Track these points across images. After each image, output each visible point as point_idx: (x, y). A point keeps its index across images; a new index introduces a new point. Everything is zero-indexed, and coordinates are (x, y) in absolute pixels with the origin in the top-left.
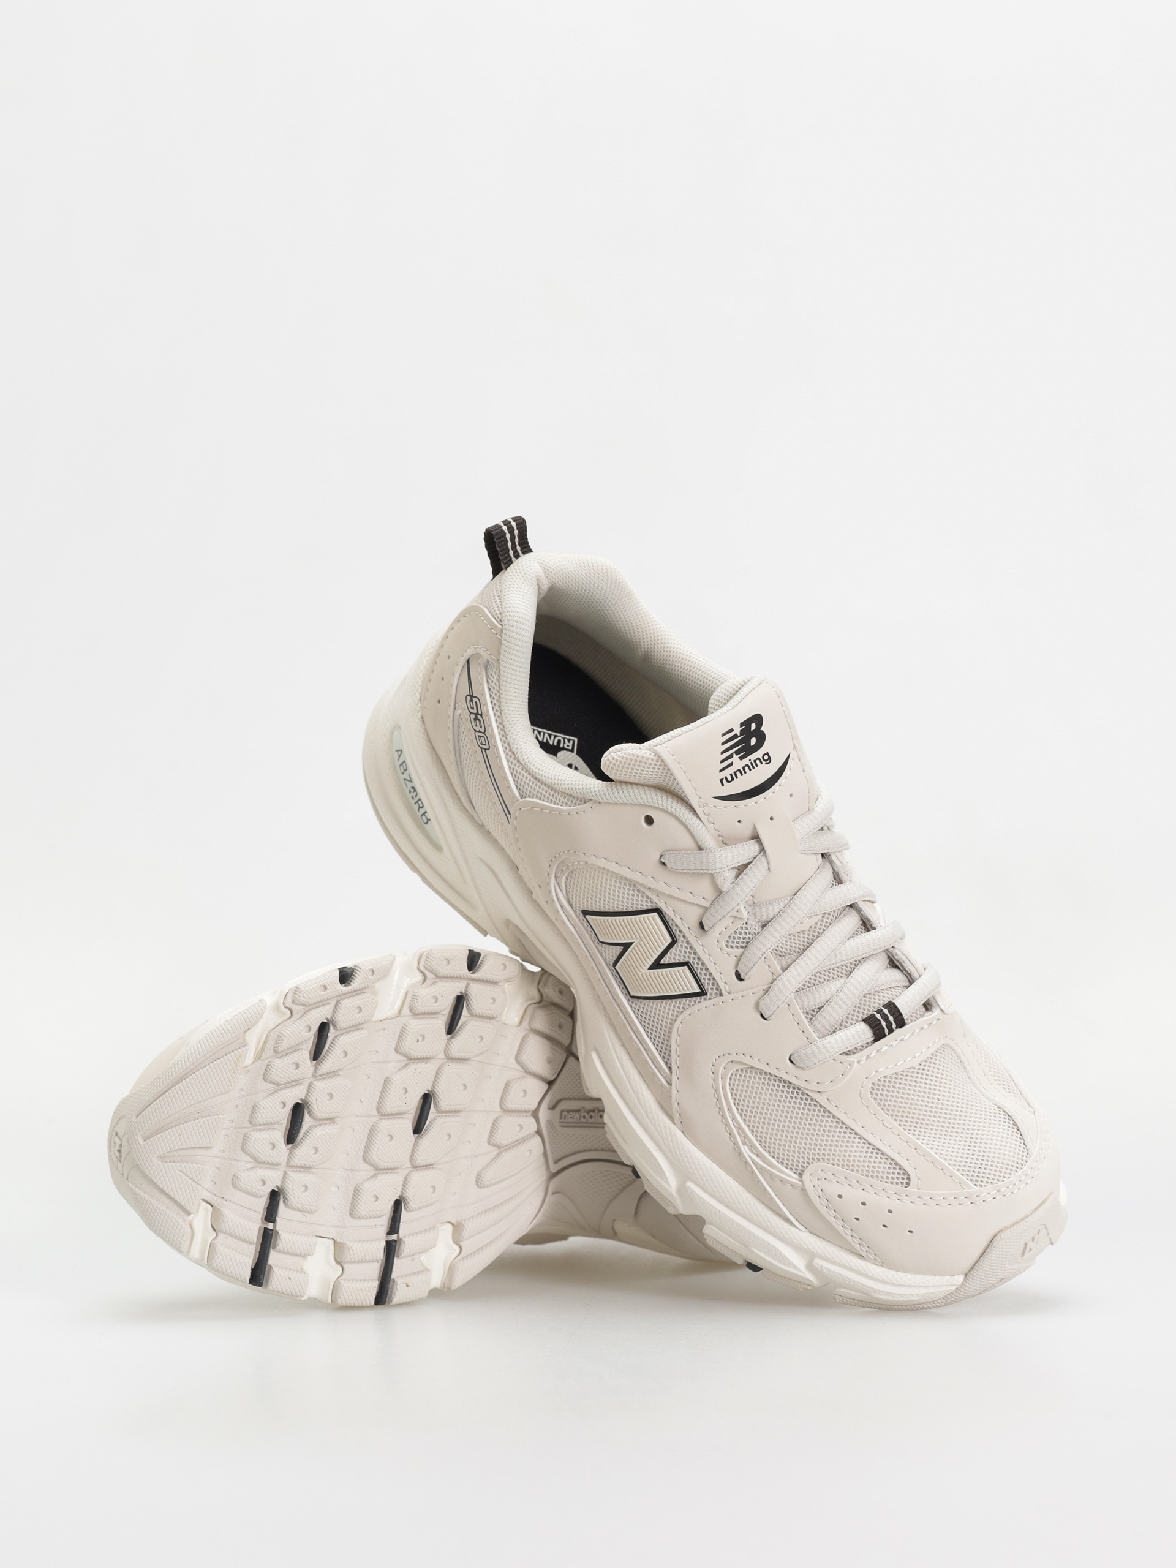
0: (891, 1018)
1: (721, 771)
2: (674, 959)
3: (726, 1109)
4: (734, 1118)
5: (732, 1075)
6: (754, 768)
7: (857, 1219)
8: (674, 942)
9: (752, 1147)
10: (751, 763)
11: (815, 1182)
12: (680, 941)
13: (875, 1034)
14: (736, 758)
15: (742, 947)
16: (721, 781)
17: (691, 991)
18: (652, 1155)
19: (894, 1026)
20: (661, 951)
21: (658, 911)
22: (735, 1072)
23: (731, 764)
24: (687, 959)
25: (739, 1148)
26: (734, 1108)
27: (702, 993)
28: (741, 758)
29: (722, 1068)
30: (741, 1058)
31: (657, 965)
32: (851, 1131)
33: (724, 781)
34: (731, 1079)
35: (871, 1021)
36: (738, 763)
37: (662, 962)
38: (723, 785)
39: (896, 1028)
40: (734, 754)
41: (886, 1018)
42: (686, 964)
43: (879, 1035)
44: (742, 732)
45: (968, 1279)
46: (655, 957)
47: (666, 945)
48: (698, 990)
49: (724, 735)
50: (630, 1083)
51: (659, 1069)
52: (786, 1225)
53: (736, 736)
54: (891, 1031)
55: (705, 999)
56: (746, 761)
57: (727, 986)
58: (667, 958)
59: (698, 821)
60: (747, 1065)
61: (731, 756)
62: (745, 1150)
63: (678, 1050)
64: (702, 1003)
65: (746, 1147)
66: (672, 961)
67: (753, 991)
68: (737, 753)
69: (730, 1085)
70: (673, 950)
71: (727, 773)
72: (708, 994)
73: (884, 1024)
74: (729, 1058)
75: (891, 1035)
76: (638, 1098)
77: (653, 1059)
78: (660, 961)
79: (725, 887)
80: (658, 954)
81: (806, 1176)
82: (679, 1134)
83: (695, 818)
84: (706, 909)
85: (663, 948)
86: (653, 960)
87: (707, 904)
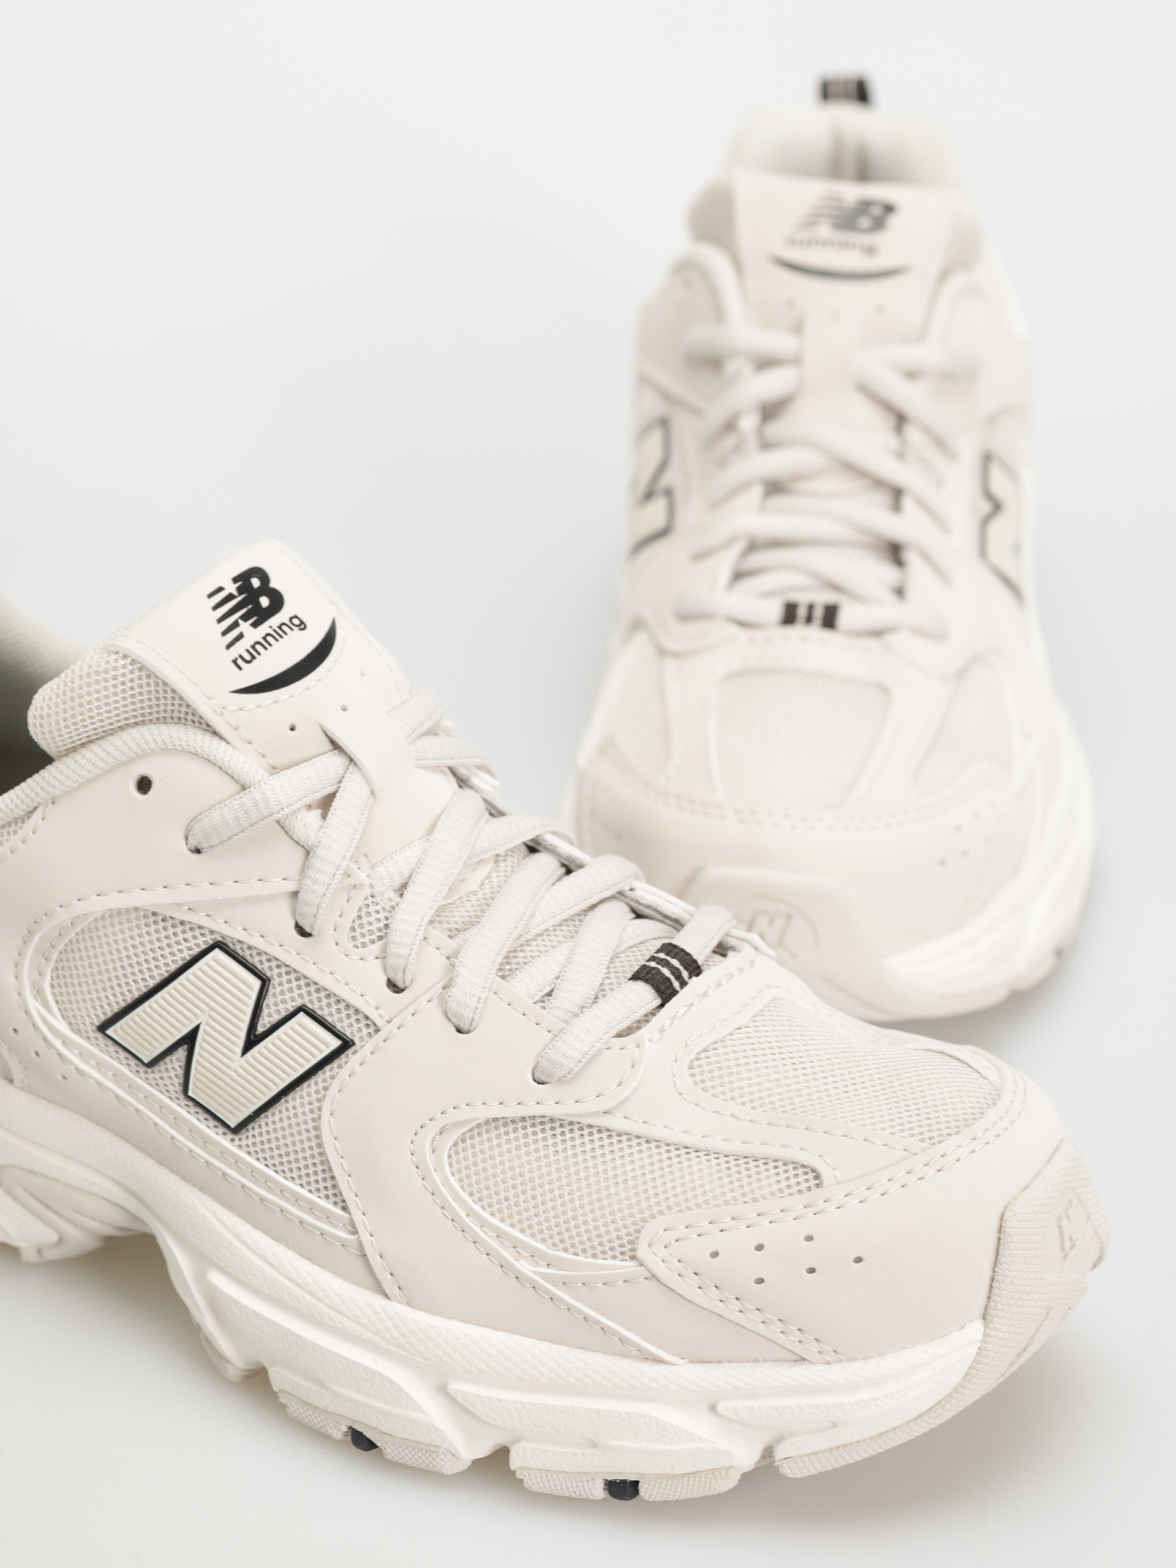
0: (675, 963)
1: (229, 646)
2: (278, 1012)
3: (463, 1215)
4: (483, 1224)
5: (450, 1156)
6: (281, 637)
7: (760, 1281)
8: (265, 982)
9: (534, 1256)
10: (275, 631)
11: (663, 1252)
12: (275, 977)
13: (659, 991)
14: (245, 627)
15: (380, 938)
16: (235, 662)
17: (327, 1051)
18: (372, 1372)
19: (685, 974)
20: (249, 1011)
21: (220, 945)
22: (453, 1150)
23: (241, 636)
24: (298, 1003)
25: (513, 1268)
26: (477, 1208)
27: (346, 1045)
28: (255, 625)
29: (428, 1152)
30: (453, 1116)
31: (252, 1040)
32: (687, 1150)
33: (240, 662)
34: (451, 1165)
35: (643, 975)
36: (251, 634)
37: (260, 1029)
38: (240, 668)
39: (690, 977)
40: (241, 622)
41: (667, 964)
42: (301, 1009)
43: (666, 993)
44: (240, 590)
45: (991, 1322)
46: (245, 1027)
47: (254, 995)
48: (335, 1043)
49: (210, 596)
50: (289, 1279)
51: (328, 1217)
52: (647, 1367)
53: (230, 597)
54: (683, 984)
55: (355, 1053)
56: (264, 628)
57: (381, 1011)
58: (265, 1017)
59: (223, 744)
60: (466, 1122)
61: (235, 625)
62: (525, 1267)
63: (344, 1165)
64: (350, 1061)
65: (522, 1262)
66: (276, 1018)
67: (427, 996)
68: (245, 618)
69: (454, 1176)
70: (269, 1000)
71: (240, 648)
72: (356, 1040)
73: (666, 972)
74: (433, 1129)
75: (686, 989)
76: (311, 1293)
77: (312, 1208)
78: (256, 1029)
79: (310, 839)
80: (247, 1019)
81: (643, 1252)
82: (403, 1309)
83: (215, 741)
84: (295, 894)
85: (252, 1003)
86: (243, 1035)
87: (291, 887)
